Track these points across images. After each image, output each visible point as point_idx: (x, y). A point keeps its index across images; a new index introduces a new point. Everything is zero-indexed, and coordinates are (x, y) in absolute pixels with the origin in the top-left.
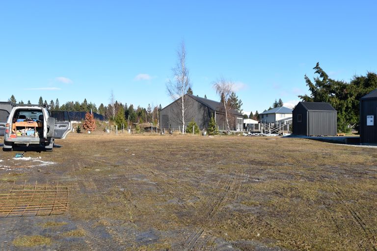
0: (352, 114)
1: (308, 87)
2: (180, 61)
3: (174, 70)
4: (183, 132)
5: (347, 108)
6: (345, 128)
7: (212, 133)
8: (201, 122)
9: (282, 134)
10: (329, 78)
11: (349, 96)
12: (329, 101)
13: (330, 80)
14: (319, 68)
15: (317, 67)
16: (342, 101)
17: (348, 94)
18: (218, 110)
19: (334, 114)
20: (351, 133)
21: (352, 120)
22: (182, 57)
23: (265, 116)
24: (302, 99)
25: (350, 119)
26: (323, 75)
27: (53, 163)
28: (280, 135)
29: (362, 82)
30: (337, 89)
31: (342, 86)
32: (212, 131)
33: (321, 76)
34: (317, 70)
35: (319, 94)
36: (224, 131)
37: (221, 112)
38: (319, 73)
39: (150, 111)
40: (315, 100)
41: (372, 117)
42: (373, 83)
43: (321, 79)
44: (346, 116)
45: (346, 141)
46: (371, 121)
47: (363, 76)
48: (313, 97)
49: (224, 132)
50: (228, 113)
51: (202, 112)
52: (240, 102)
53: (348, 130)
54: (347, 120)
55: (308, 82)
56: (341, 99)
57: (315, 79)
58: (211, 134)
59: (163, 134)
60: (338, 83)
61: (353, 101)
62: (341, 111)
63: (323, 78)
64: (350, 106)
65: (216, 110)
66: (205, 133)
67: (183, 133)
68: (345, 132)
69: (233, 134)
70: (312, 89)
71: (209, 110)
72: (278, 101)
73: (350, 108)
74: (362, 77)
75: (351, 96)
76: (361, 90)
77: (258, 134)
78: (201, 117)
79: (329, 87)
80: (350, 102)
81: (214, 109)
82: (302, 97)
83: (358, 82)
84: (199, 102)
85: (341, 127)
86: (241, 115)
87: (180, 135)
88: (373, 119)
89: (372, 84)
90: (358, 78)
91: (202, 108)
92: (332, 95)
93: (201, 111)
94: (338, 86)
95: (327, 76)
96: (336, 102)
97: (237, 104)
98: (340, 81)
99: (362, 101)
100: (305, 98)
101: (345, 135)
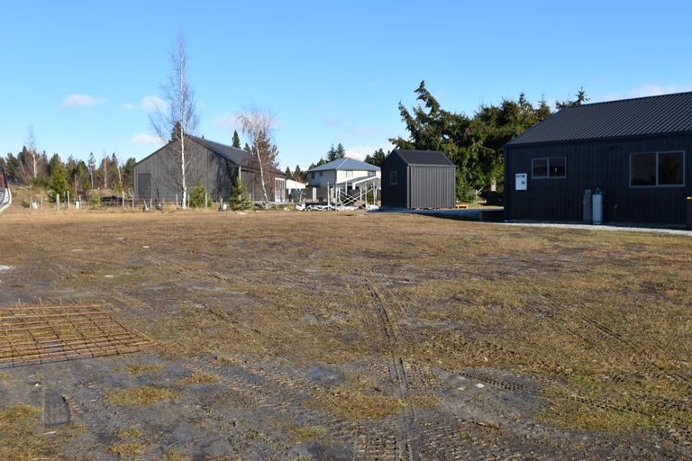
0: (477, 172)
1: (405, 124)
2: (175, 72)
3: (163, 88)
4: (184, 204)
5: (471, 160)
6: (467, 196)
7: (239, 205)
8: (213, 186)
9: (364, 206)
10: (440, 108)
11: (473, 141)
12: (441, 148)
13: (442, 112)
14: (425, 90)
15: (421, 89)
16: (463, 149)
17: (472, 136)
18: (245, 164)
19: (451, 171)
20: (475, 202)
21: (478, 182)
22: (180, 64)
23: (317, 175)
24: (395, 146)
25: (474, 180)
26: (431, 103)
27: (6, 267)
28: (360, 208)
29: (495, 117)
30: (454, 127)
31: (463, 123)
32: (239, 202)
33: (428, 105)
34: (420, 94)
35: (424, 136)
36: (257, 202)
37: (252, 168)
38: (424, 99)
39: (93, 167)
40: (417, 146)
41: (524, 176)
42: (511, 118)
43: (427, 111)
44: (468, 174)
45: (481, 215)
46: (523, 183)
47: (495, 106)
48: (412, 141)
49: (256, 205)
50: (264, 170)
51: (215, 167)
52: (274, 150)
53: (471, 199)
54: (469, 180)
55: (405, 113)
56: (460, 145)
57: (414, 109)
58: (237, 209)
59: (147, 209)
60: (457, 118)
61: (479, 149)
62: (461, 166)
63: (430, 109)
64: (475, 156)
65: (243, 164)
66: (225, 206)
67: (184, 207)
68: (466, 202)
69: (274, 207)
70: (411, 127)
71: (227, 164)
72: (336, 149)
73: (475, 160)
74: (493, 108)
75: (477, 139)
76: (493, 130)
77: (323, 207)
78: (212, 176)
79: (441, 123)
80: (475, 150)
81: (238, 161)
82: (394, 142)
83: (486, 115)
84: (209, 149)
85: (460, 194)
86: (279, 174)
87: (178, 211)
88: (525, 179)
89: (510, 121)
90: (487, 110)
91: (215, 162)
92: (444, 138)
93: (213, 167)
94: (455, 123)
95: (437, 105)
96: (453, 151)
97: (269, 153)
98: (458, 113)
99: (508, 149)
100: (400, 143)
101: (468, 207)
